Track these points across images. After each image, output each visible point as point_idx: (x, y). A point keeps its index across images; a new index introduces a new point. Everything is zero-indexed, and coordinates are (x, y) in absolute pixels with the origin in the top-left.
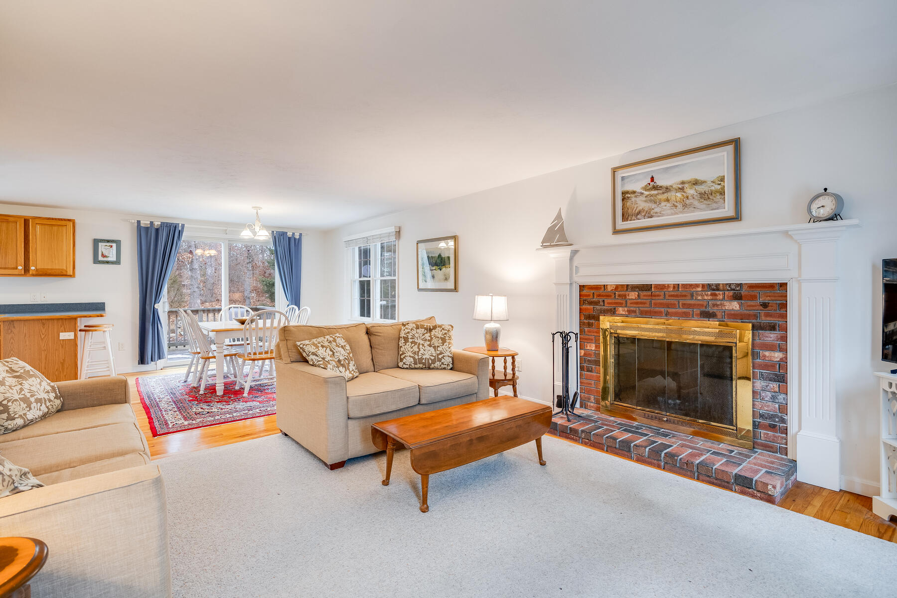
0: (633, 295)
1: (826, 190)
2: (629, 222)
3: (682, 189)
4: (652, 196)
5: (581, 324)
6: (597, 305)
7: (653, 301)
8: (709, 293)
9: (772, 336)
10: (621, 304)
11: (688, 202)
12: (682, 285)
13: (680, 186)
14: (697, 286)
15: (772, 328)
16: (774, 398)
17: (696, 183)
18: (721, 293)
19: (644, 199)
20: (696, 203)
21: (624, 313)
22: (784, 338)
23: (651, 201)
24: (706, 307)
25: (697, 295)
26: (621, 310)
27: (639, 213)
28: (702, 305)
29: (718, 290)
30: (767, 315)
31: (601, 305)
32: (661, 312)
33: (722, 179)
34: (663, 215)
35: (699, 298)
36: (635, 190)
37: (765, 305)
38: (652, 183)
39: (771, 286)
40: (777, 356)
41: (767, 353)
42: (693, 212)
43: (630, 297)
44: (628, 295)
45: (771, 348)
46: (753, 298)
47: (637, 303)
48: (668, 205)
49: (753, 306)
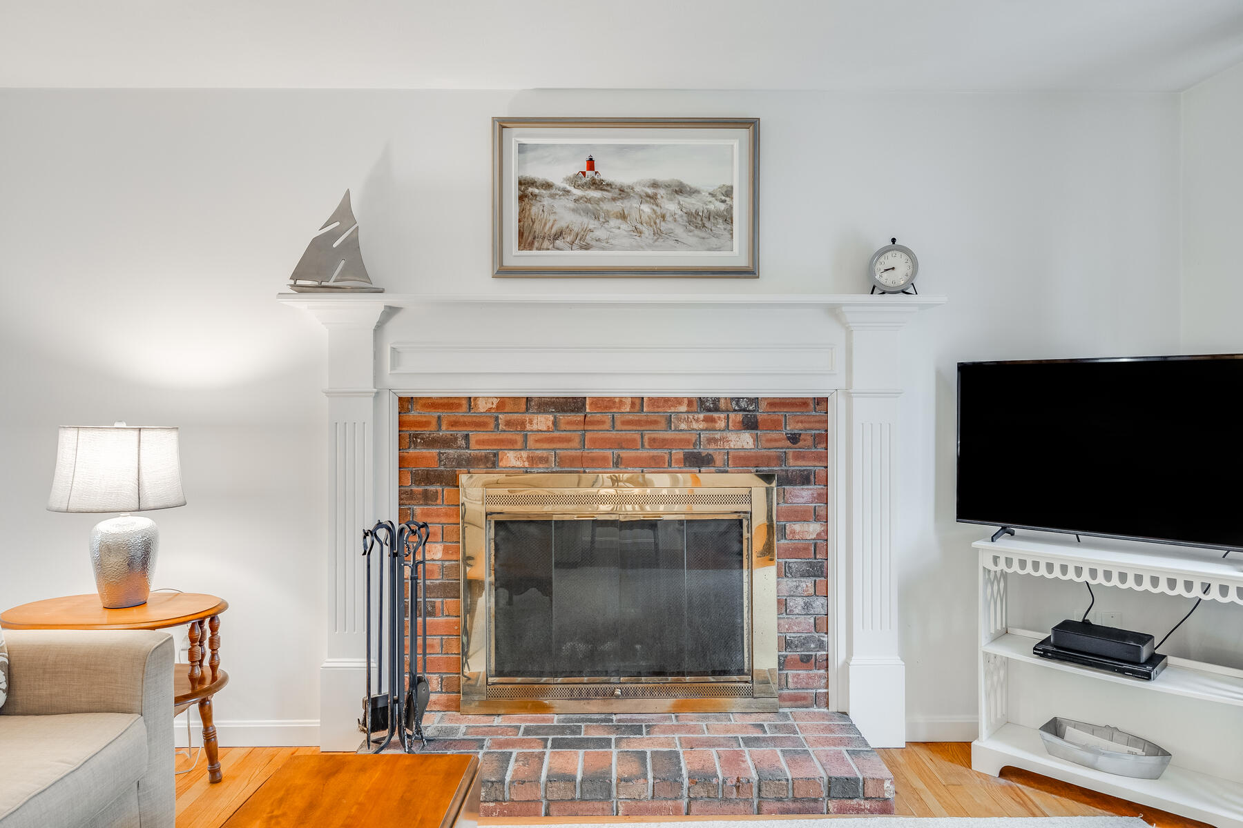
0: (542, 422)
1: (894, 240)
2: (534, 252)
3: (652, 198)
4: (589, 200)
5: (405, 496)
6: (449, 447)
7: (588, 435)
8: (701, 416)
9: (805, 493)
10: (513, 442)
11: (664, 226)
12: (650, 399)
13: (650, 191)
14: (678, 401)
15: (805, 479)
16: (807, 606)
17: (680, 190)
18: (722, 416)
19: (572, 205)
20: (679, 231)
21: (519, 464)
22: (824, 498)
23: (587, 212)
24: (695, 445)
25: (679, 420)
26: (511, 459)
27: (559, 235)
28: (688, 441)
29: (717, 409)
30: (798, 457)
31: (459, 447)
32: (605, 459)
33: (728, 192)
34: (612, 247)
35: (683, 426)
36: (550, 180)
37: (794, 438)
38: (589, 173)
39: (802, 403)
40: (813, 529)
41: (797, 527)
42: (673, 248)
43: (535, 427)
44: (531, 422)
45: (801, 516)
46: (775, 425)
47: (551, 440)
48: (624, 226)
49: (776, 440)
